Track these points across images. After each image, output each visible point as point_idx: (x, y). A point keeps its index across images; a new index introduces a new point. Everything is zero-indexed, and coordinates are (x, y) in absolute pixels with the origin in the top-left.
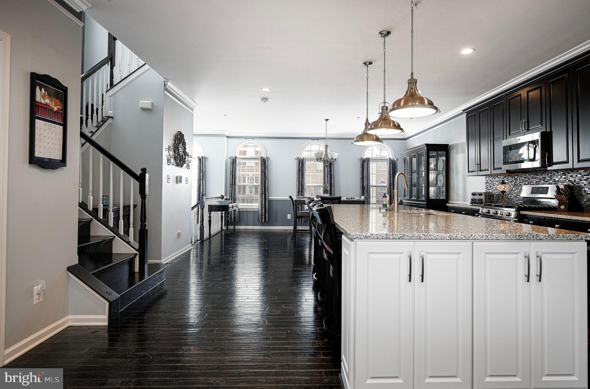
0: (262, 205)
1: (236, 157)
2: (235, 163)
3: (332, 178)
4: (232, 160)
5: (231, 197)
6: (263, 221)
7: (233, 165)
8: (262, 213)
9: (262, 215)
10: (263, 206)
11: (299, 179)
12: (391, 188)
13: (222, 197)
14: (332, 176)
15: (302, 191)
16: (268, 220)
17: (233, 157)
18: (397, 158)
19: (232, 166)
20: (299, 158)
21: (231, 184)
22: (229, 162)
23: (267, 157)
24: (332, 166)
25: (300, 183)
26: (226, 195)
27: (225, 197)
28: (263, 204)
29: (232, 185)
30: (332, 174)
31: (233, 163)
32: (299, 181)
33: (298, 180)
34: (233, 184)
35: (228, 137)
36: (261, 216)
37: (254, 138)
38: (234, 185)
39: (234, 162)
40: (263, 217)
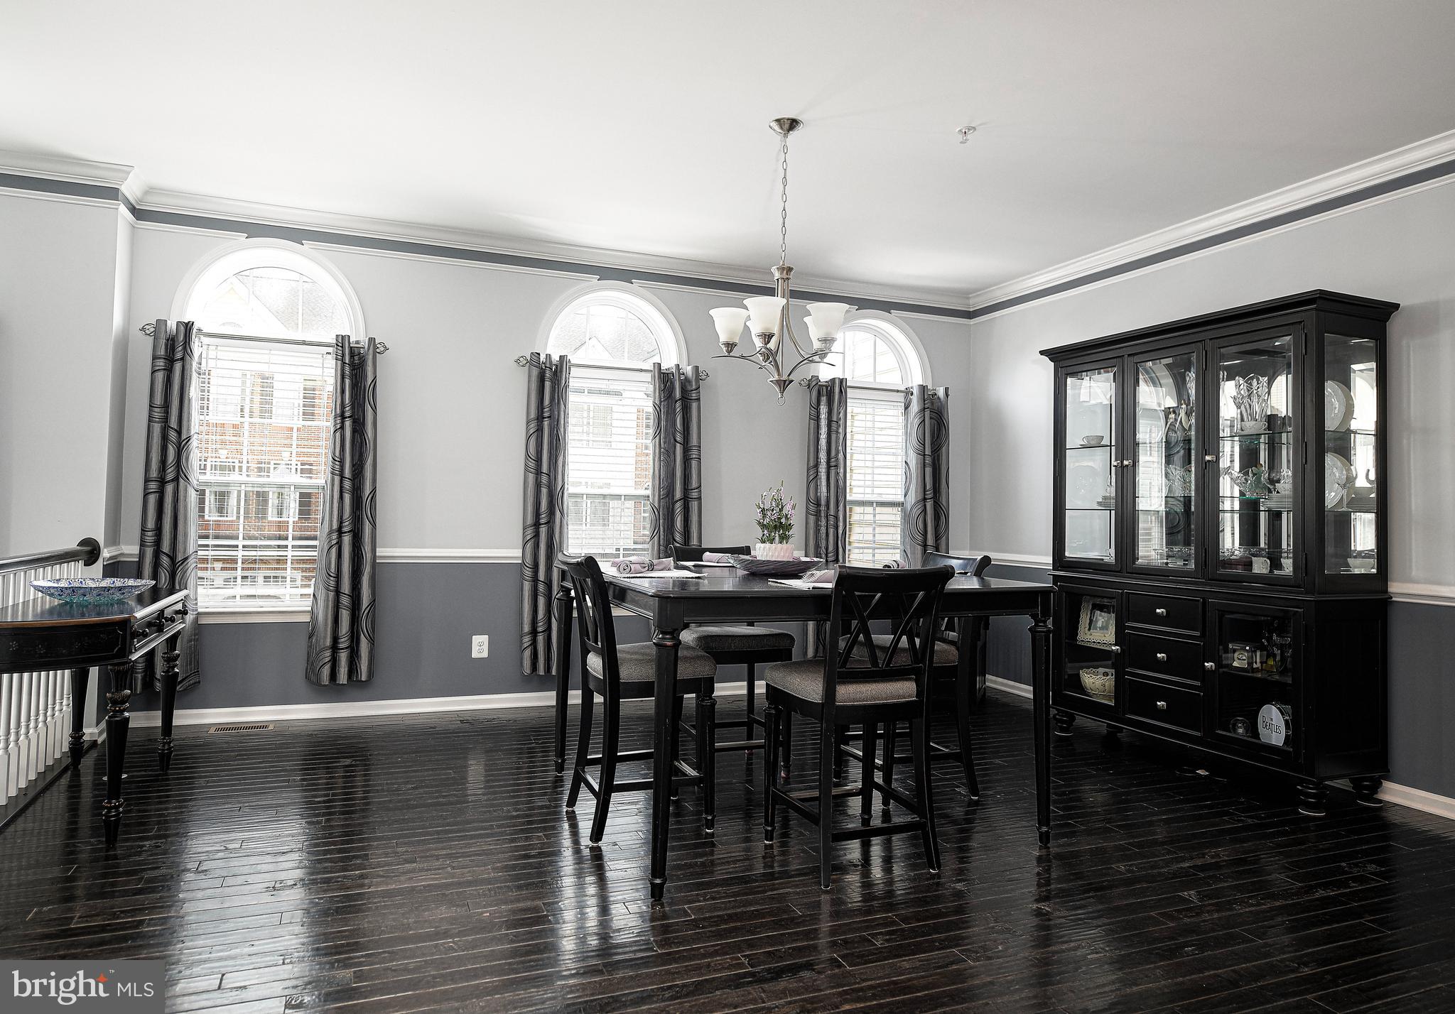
0: (338, 592)
1: (188, 327)
2: (182, 359)
3: (694, 463)
4: (162, 342)
5: (149, 552)
6: (343, 677)
7: (169, 370)
8: (335, 639)
9: (335, 648)
10: (345, 600)
11: (539, 460)
12: (925, 510)
13: (89, 552)
14: (694, 454)
15: (550, 522)
16: (371, 673)
17: (172, 325)
18: (947, 389)
19: (160, 376)
20: (543, 358)
21: (154, 473)
22: (143, 353)
23: (372, 340)
24: (694, 405)
25: (544, 479)
26: (114, 534)
27: (106, 553)
28: (346, 587)
29: (162, 482)
30: (694, 441)
31: (170, 361)
32: (538, 472)
33: (532, 464)
34: (170, 476)
35: (139, 213)
36: (328, 653)
37: (296, 235)
38: (176, 480)
39: (179, 355)
40: (343, 657)
